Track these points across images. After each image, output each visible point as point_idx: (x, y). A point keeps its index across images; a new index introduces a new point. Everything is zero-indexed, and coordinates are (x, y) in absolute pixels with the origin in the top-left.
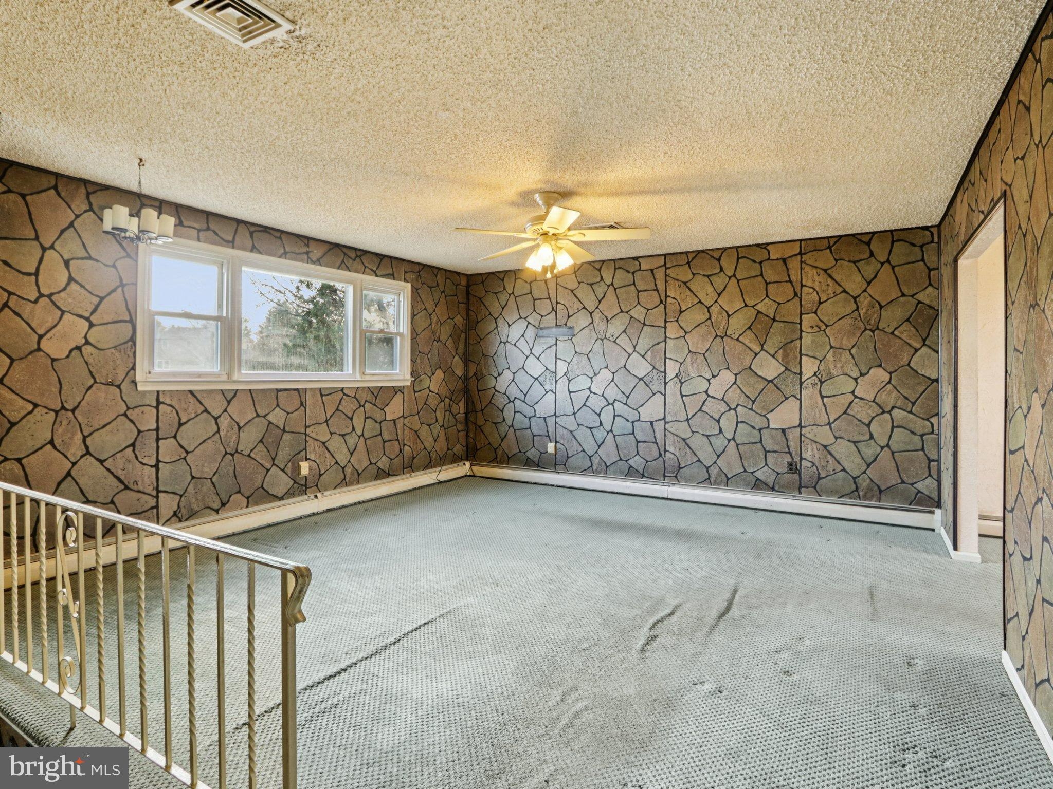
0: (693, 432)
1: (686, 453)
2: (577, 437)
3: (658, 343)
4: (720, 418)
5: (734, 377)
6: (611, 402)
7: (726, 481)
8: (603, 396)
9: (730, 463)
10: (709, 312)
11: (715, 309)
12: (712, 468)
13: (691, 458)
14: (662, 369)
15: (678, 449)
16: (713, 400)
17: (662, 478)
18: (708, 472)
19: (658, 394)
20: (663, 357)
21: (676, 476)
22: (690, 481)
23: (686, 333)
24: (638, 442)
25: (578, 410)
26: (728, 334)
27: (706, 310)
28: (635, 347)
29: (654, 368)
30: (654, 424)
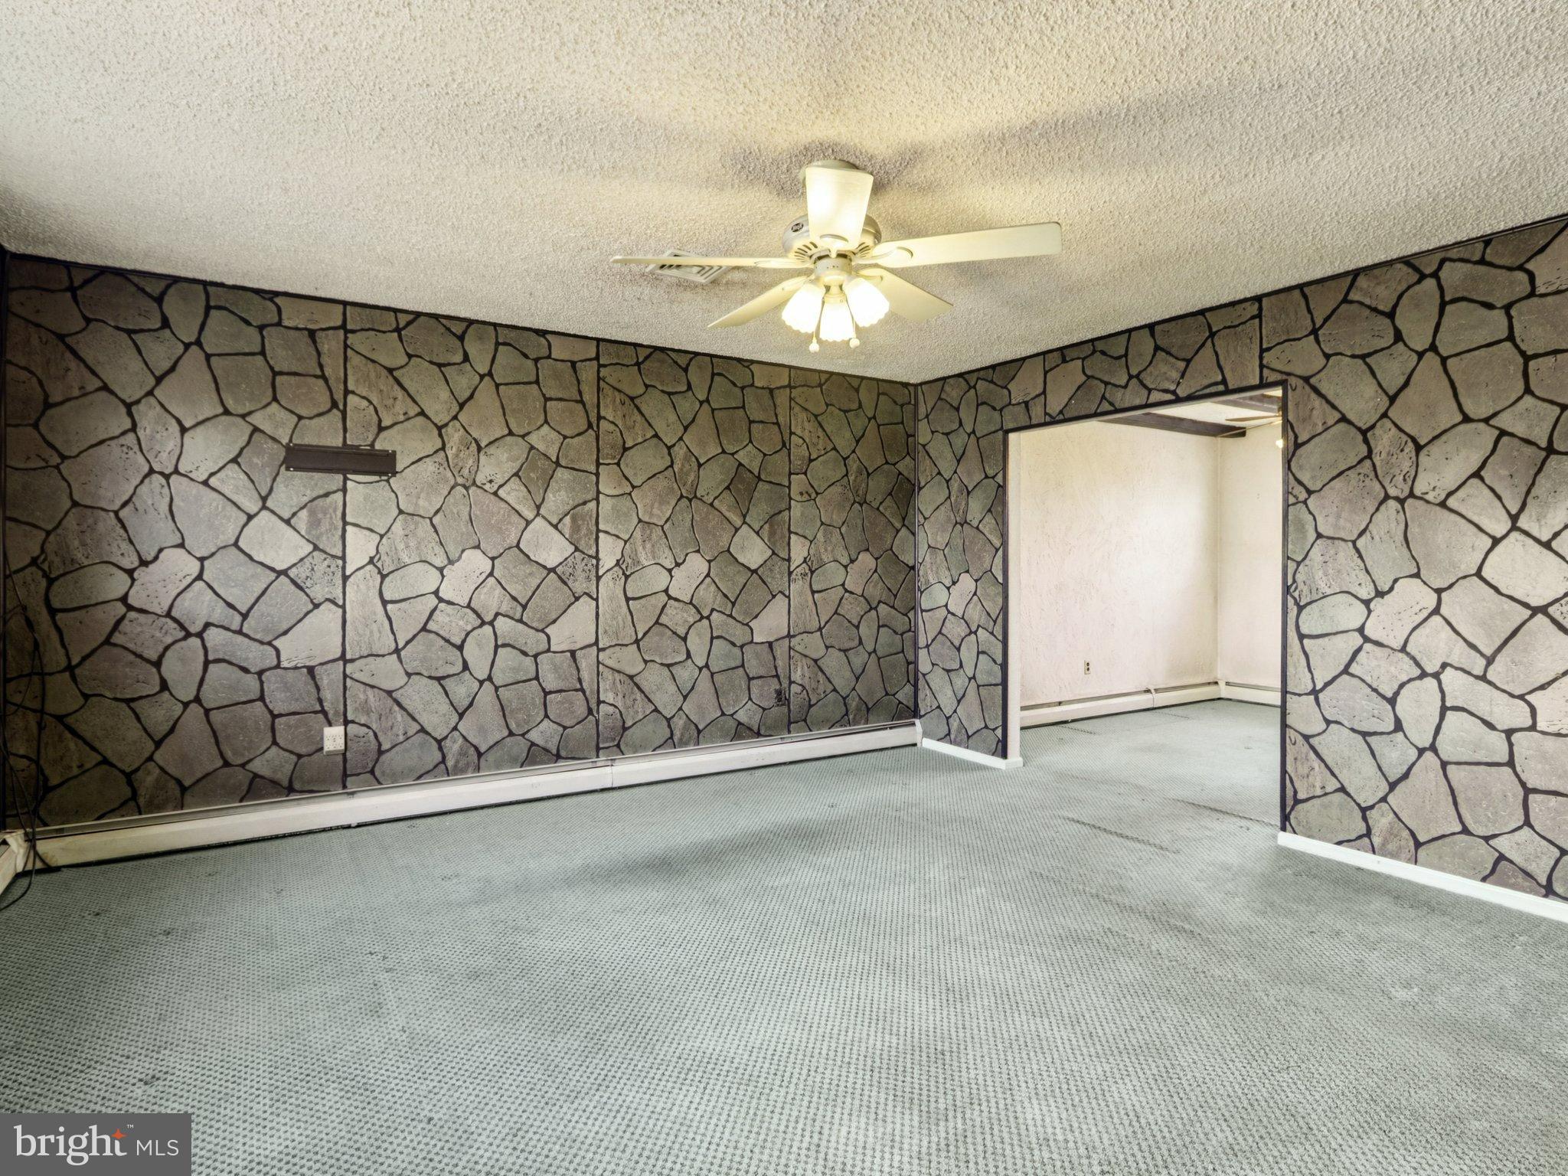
0: (646, 662)
1: (635, 700)
2: (405, 702)
3: (585, 503)
4: (687, 633)
5: (707, 564)
6: (488, 619)
7: (696, 736)
8: (469, 606)
9: (702, 707)
10: (670, 454)
11: (679, 452)
12: (675, 719)
13: (642, 708)
14: (592, 552)
15: (620, 696)
16: (676, 604)
17: (595, 753)
18: (669, 726)
19: (585, 599)
20: (594, 529)
21: (618, 746)
22: (641, 748)
23: (634, 487)
24: (546, 693)
25: (408, 643)
26: (698, 495)
27: (665, 450)
28: (538, 507)
29: (577, 549)
30: (579, 654)
